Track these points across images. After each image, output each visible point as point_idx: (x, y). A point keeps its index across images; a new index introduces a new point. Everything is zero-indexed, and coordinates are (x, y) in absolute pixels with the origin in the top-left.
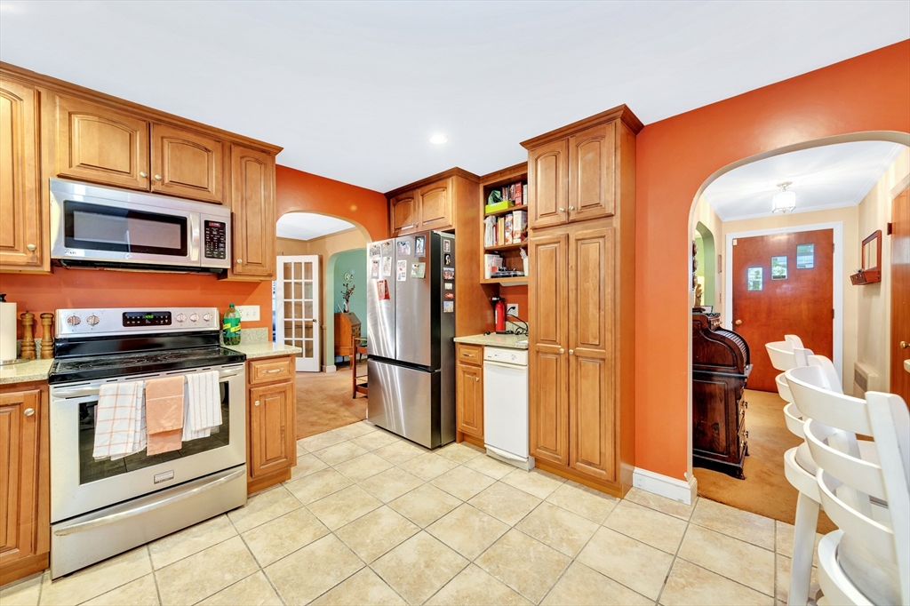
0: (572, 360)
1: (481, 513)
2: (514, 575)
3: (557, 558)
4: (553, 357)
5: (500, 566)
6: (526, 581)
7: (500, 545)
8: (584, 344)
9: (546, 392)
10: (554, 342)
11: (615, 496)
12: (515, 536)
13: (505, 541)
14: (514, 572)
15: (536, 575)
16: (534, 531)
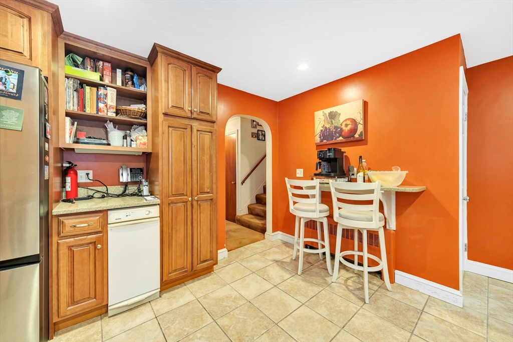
0: (195, 203)
1: (191, 337)
2: (255, 329)
3: (246, 307)
4: (181, 204)
5: (247, 335)
6: (260, 325)
7: (229, 332)
8: (202, 193)
9: (177, 230)
10: (183, 195)
11: (210, 272)
12: (224, 321)
13: (226, 328)
14: (253, 329)
15: (256, 319)
16: (222, 311)
